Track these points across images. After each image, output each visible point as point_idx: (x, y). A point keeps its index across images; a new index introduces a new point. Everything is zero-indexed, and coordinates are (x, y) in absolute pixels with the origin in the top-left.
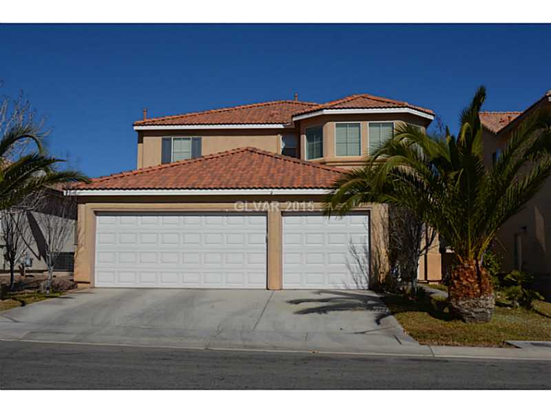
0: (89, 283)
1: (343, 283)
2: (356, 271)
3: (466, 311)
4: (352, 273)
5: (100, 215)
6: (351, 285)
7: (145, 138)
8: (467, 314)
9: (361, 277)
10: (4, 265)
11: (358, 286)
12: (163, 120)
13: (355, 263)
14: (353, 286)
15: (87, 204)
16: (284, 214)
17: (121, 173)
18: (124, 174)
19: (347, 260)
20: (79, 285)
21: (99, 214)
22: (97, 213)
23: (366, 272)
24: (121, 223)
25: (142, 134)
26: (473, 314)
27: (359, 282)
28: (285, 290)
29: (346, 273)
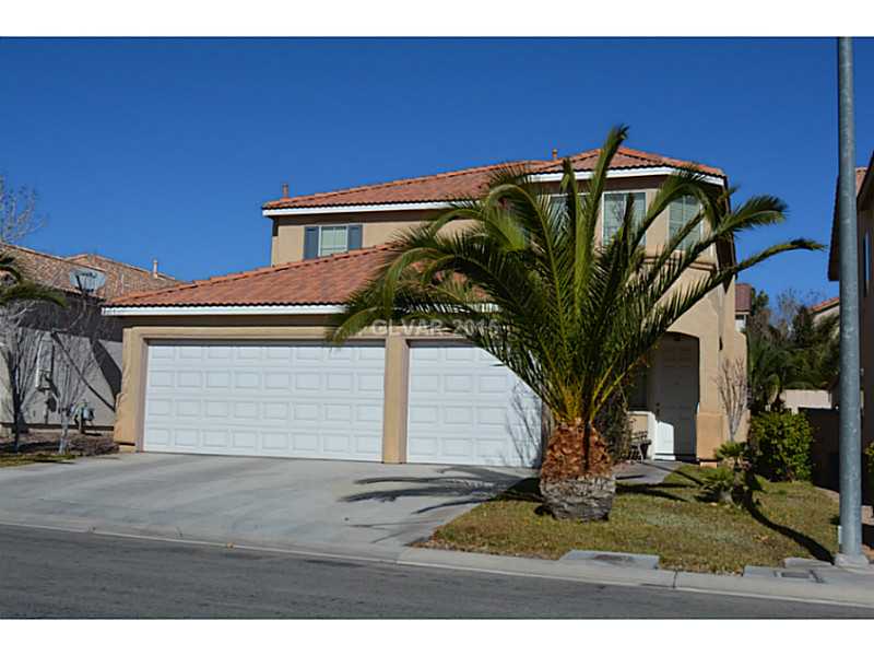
0: (133, 445)
1: (501, 456)
2: (520, 438)
3: (556, 501)
4: (514, 440)
5: (154, 345)
6: (511, 459)
7: (280, 228)
8: (558, 506)
9: (528, 447)
10: (46, 417)
11: (523, 462)
12: (311, 199)
13: (520, 425)
14: (515, 461)
15: (135, 328)
16: (412, 344)
17: (194, 282)
18: (197, 283)
19: (507, 420)
20: (121, 446)
21: (151, 342)
22: (149, 341)
23: (537, 439)
24: (181, 357)
25: (278, 221)
26: (566, 506)
27: (524, 455)
28: (410, 464)
29: (505, 440)
